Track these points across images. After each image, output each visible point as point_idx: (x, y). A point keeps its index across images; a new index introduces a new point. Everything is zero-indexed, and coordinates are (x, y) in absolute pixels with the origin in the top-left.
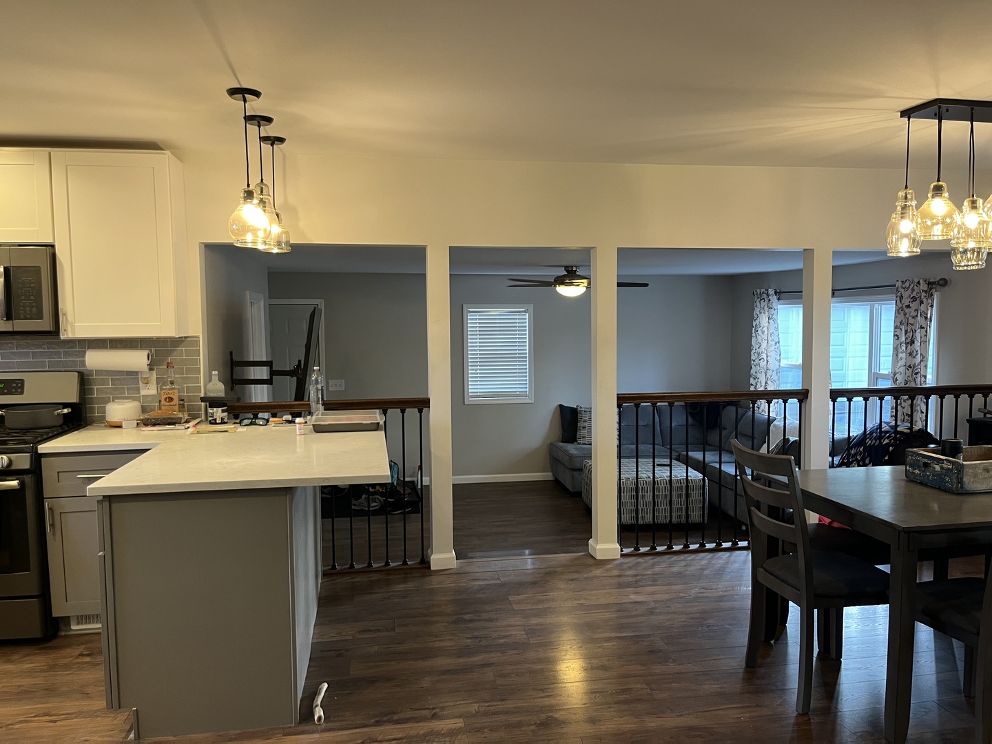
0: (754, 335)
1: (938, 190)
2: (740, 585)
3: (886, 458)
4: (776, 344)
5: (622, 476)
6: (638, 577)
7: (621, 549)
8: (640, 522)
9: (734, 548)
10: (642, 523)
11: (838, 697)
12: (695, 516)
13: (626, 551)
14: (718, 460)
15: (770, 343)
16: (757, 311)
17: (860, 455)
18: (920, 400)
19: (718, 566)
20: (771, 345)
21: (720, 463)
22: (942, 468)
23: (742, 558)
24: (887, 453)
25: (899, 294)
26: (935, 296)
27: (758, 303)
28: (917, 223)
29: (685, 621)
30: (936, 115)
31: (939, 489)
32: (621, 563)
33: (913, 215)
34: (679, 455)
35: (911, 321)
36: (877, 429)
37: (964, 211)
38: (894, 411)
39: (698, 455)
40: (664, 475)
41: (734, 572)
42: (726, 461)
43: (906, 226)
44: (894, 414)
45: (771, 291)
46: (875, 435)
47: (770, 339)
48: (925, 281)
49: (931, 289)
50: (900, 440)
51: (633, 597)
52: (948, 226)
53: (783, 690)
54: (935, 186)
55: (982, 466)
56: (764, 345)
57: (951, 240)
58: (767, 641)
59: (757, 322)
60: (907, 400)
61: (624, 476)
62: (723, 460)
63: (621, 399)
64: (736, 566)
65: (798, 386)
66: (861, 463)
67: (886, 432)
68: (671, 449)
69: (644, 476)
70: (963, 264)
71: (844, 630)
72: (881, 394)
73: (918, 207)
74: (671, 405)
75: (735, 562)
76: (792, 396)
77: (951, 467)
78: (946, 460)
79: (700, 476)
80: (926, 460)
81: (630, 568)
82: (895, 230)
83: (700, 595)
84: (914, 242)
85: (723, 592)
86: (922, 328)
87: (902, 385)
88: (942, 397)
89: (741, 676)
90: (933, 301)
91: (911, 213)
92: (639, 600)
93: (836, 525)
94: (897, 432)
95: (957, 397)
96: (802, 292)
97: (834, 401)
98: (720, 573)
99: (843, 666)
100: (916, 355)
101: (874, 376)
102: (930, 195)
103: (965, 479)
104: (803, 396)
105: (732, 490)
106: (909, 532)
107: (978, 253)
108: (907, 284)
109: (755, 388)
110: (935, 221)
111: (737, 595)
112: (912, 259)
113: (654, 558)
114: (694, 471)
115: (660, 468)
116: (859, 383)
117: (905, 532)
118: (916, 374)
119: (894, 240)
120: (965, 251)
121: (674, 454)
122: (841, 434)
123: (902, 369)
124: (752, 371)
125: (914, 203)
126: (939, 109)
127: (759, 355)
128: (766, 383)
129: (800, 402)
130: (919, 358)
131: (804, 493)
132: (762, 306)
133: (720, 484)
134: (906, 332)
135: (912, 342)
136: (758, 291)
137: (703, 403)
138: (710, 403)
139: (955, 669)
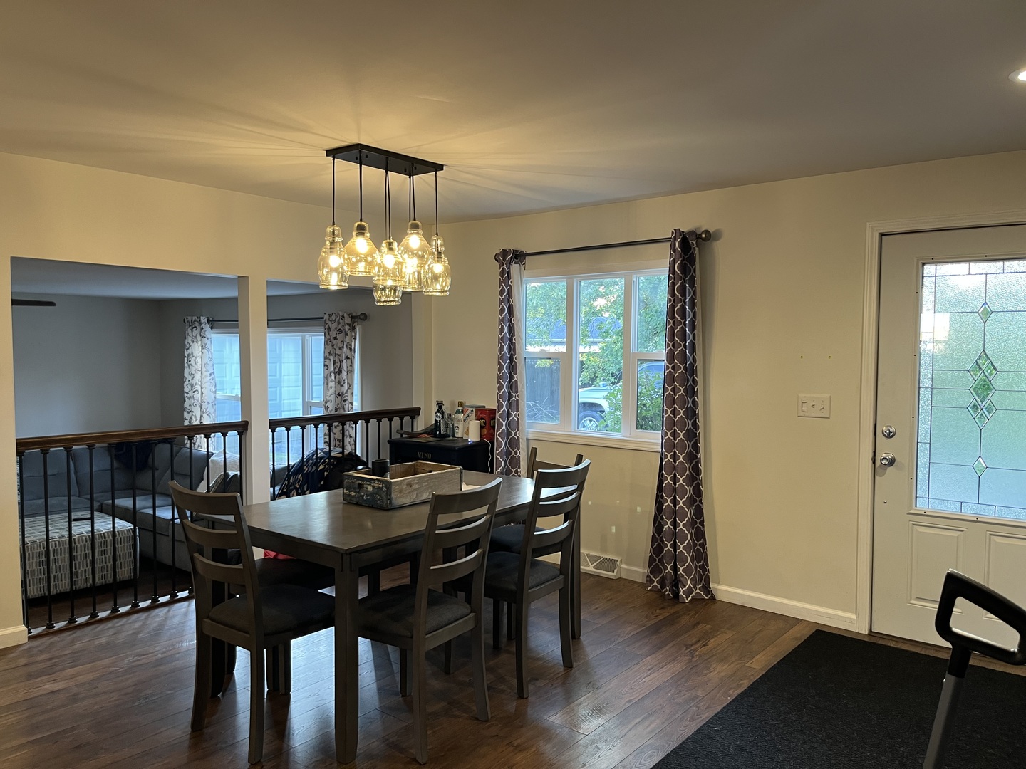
0: (186, 365)
1: (361, 229)
2: (182, 642)
3: (322, 483)
4: (211, 374)
5: (26, 539)
6: (54, 661)
7: (29, 630)
8: (53, 592)
9: (174, 601)
10: (55, 593)
11: (289, 734)
12: (124, 573)
13: (35, 632)
14: (151, 504)
15: (204, 373)
16: (189, 340)
17: (298, 483)
18: (349, 425)
19: (155, 625)
20: (206, 376)
21: (154, 508)
22: (373, 487)
23: (182, 610)
24: (322, 478)
25: (327, 326)
26: (357, 329)
27: (189, 332)
28: (344, 258)
29: (118, 700)
30: (357, 159)
31: (372, 507)
32: (29, 648)
33: (341, 251)
34: (102, 505)
35: (338, 352)
36: (313, 456)
37: (383, 251)
38: (328, 437)
39: (126, 503)
40: (83, 530)
41: (174, 628)
42: (160, 504)
43: (334, 261)
44: (328, 440)
45: (204, 319)
46: (311, 462)
47: (204, 370)
48: (349, 315)
49: (353, 323)
50: (333, 464)
51: (48, 687)
52: (370, 264)
53: (234, 745)
54: (358, 226)
55: (406, 481)
56: (198, 376)
57: (373, 277)
58: (214, 695)
59: (189, 351)
60: (338, 426)
61: (29, 539)
62: (157, 504)
63: (22, 445)
64: (176, 620)
65: (237, 418)
66: (299, 491)
67: (321, 458)
68: (92, 500)
69: (56, 535)
70: (383, 300)
71: (292, 661)
72: (316, 421)
73: (344, 243)
74: (91, 448)
75: (174, 616)
76: (232, 429)
77: (381, 486)
78: (377, 479)
79: (129, 526)
80: (360, 482)
81: (41, 652)
82: (326, 264)
83: (133, 664)
84: (342, 277)
85: (161, 654)
86: (348, 358)
87: (333, 413)
88: (367, 422)
89: (187, 744)
90: (356, 334)
91: (338, 249)
92: (55, 689)
93: (281, 557)
94: (330, 457)
95: (379, 421)
96: (237, 321)
97: (273, 431)
98: (157, 633)
99: (292, 700)
100: (344, 383)
101: (307, 405)
102: (354, 233)
103: (392, 495)
104: (242, 428)
105: (168, 536)
106: (351, 553)
107: (395, 290)
108: (333, 317)
109: (190, 422)
110: (358, 258)
111: (178, 653)
112: (340, 293)
113: (72, 634)
114: (121, 521)
115: (77, 523)
116: (294, 412)
117: (347, 554)
118: (344, 401)
119: (325, 273)
120: (384, 289)
121: (96, 504)
122: (281, 463)
123: (333, 397)
124: (186, 405)
125: (341, 239)
126: (359, 154)
127: (192, 386)
128: (201, 416)
129: (240, 434)
130: (346, 386)
131: (251, 529)
132: (194, 335)
133: (155, 533)
134: (334, 363)
135: (340, 372)
136: (190, 318)
137: (132, 442)
138: (140, 442)
139: (392, 672)
